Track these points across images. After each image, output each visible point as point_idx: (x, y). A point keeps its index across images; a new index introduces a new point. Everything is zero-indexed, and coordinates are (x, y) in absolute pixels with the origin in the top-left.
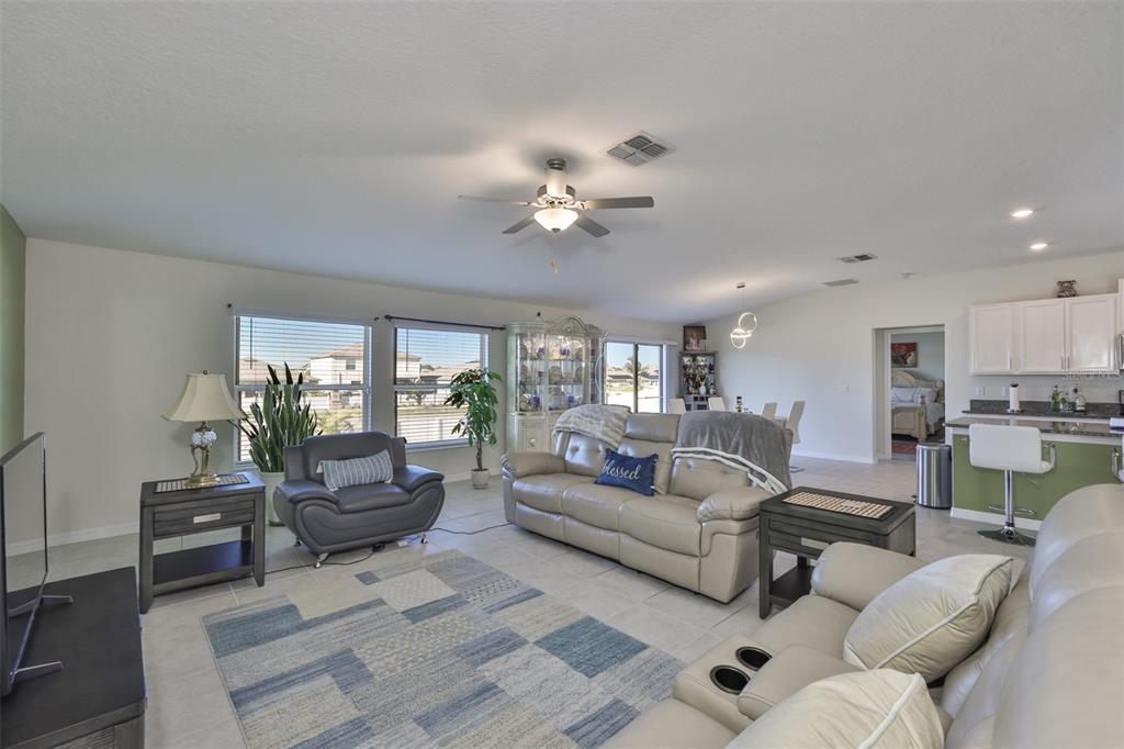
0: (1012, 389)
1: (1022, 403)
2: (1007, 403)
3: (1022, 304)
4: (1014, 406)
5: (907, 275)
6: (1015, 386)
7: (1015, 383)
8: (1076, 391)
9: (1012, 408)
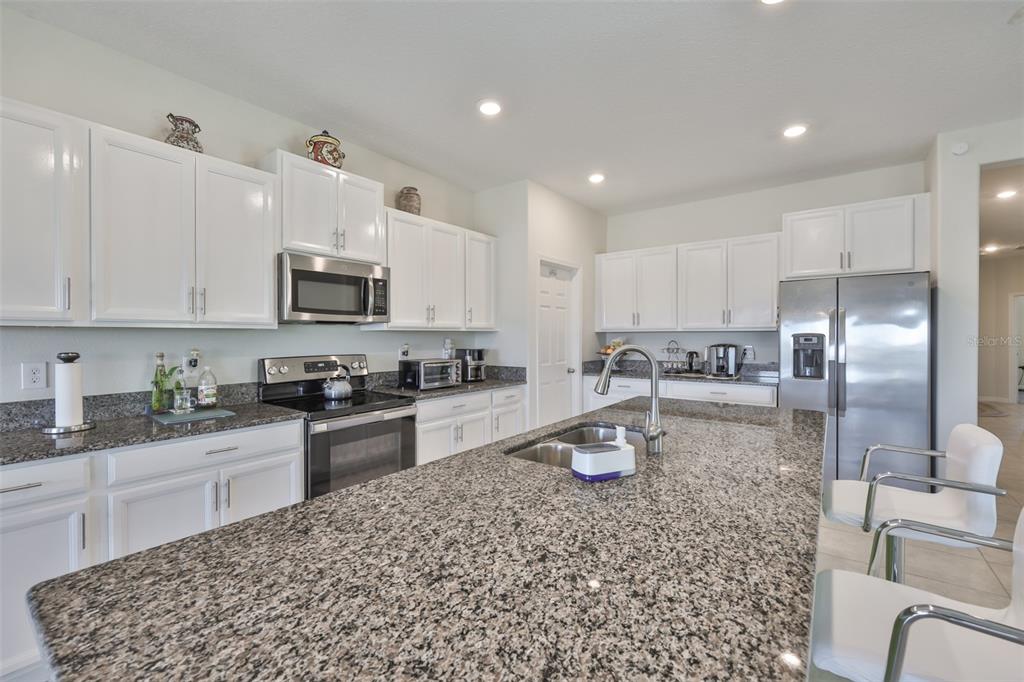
0: (62, 367)
1: (91, 403)
2: (44, 409)
4: (68, 416)
6: (69, 359)
7: (71, 350)
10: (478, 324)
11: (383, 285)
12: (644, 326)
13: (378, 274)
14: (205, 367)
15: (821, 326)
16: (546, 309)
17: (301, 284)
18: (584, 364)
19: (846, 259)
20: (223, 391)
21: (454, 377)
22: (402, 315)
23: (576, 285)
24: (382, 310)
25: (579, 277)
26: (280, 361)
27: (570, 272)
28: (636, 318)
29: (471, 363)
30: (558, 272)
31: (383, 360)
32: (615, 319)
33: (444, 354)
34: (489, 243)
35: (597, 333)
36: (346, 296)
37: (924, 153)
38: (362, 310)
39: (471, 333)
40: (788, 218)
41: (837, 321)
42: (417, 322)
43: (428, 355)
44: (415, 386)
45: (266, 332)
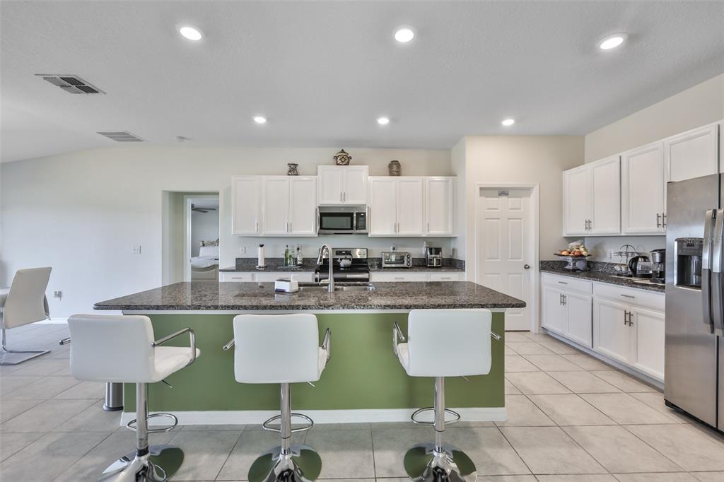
0: (260, 248)
3: (264, 177)
4: (261, 263)
5: (182, 138)
6: (262, 246)
7: (262, 244)
8: (298, 249)
9: (259, 264)
11: (363, 215)
12: (596, 232)
13: (362, 210)
16: (497, 220)
17: (324, 218)
18: (541, 262)
21: (406, 263)
23: (531, 201)
24: (362, 227)
25: (534, 194)
27: (523, 191)
28: (588, 225)
30: (510, 193)
33: (424, 251)
34: (447, 181)
35: (565, 237)
36: (345, 221)
38: (354, 228)
42: (389, 232)
43: (393, 250)
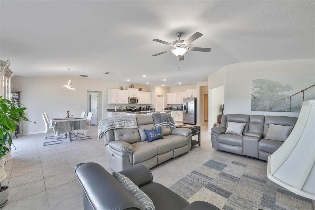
1: (117, 109)
2: (114, 109)
6: (116, 106)
10: (149, 103)
11: (138, 99)
12: (173, 104)
13: (137, 98)
14: (123, 107)
15: (185, 104)
17: (130, 100)
18: (165, 108)
19: (192, 96)
20: (124, 109)
21: (145, 109)
22: (140, 102)
23: (164, 98)
24: (138, 102)
25: (164, 97)
26: (128, 107)
27: (162, 96)
28: (172, 103)
29: (148, 108)
30: (160, 96)
31: (138, 107)
32: (169, 103)
33: (145, 107)
34: (151, 93)
36: (134, 101)
37: (196, 84)
38: (136, 102)
39: (149, 104)
40: (187, 90)
41: (187, 103)
42: (141, 103)
43: (143, 107)
44: (141, 110)
45: (127, 104)
